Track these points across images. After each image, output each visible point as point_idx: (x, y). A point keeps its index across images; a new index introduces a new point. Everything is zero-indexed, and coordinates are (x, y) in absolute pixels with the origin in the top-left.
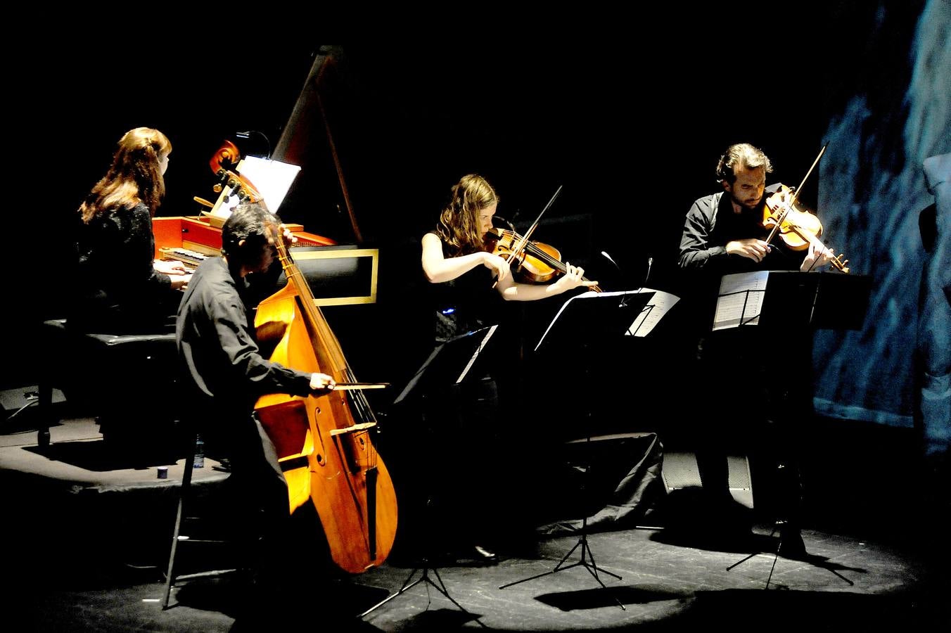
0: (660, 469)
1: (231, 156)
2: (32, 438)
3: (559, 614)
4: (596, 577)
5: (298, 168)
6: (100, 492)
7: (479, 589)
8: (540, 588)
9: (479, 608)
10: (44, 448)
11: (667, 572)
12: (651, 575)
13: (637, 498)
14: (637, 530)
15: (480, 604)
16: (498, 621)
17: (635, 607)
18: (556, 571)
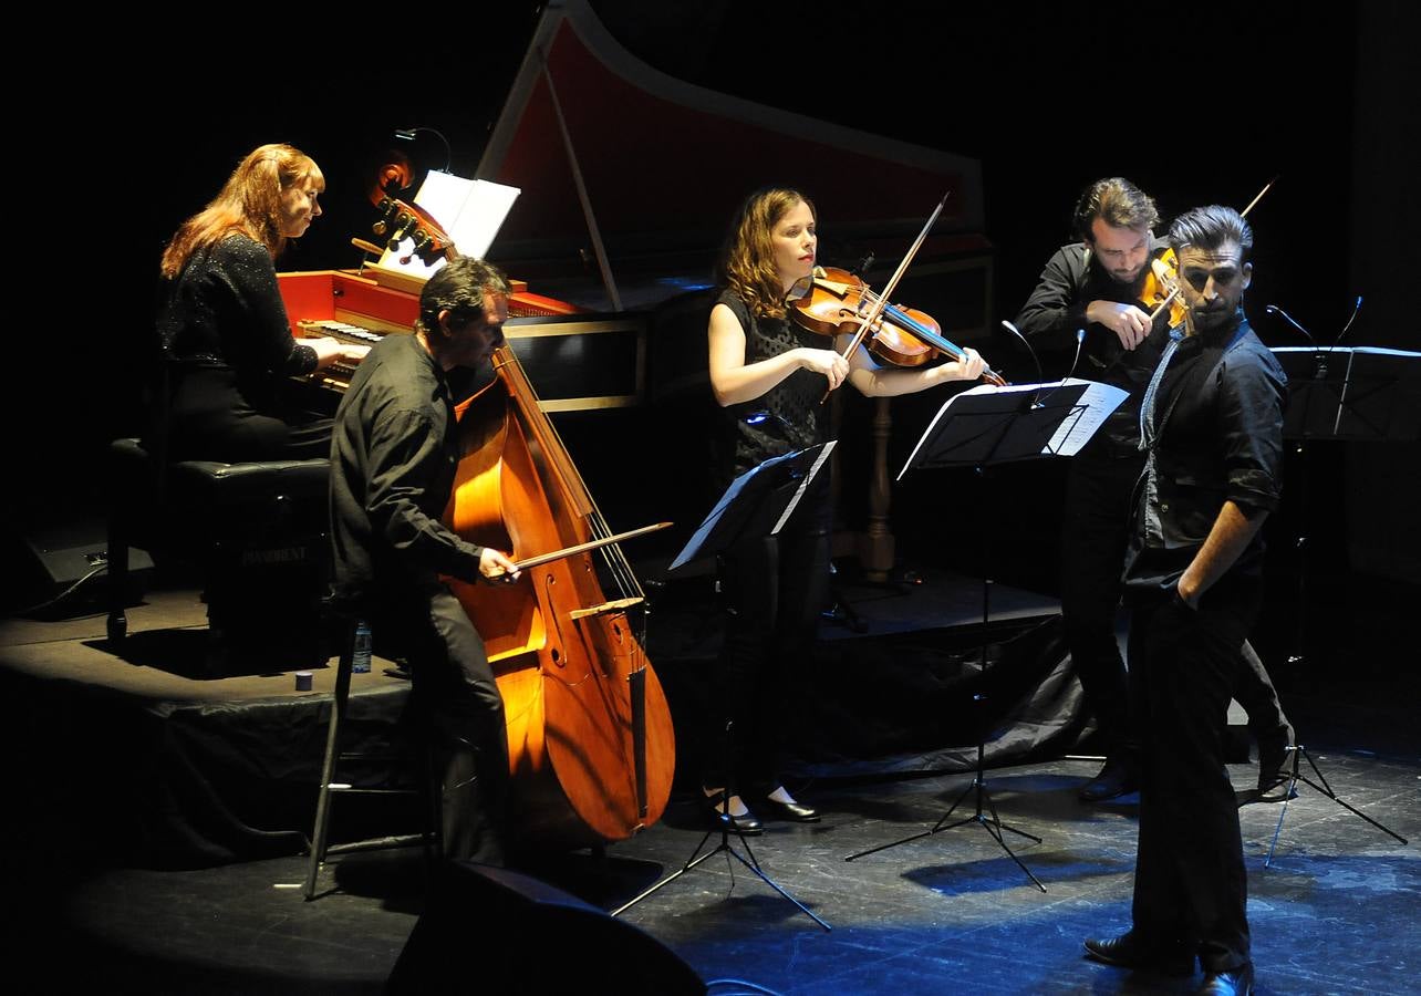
1: (402, 176)
2: (98, 627)
3: (941, 900)
4: (1000, 840)
5: (517, 191)
6: (204, 713)
7: (813, 863)
8: (911, 859)
9: (811, 893)
10: (117, 643)
12: (1088, 835)
13: (1067, 711)
14: (1067, 762)
15: (814, 886)
16: (843, 912)
17: (1062, 886)
18: (936, 830)
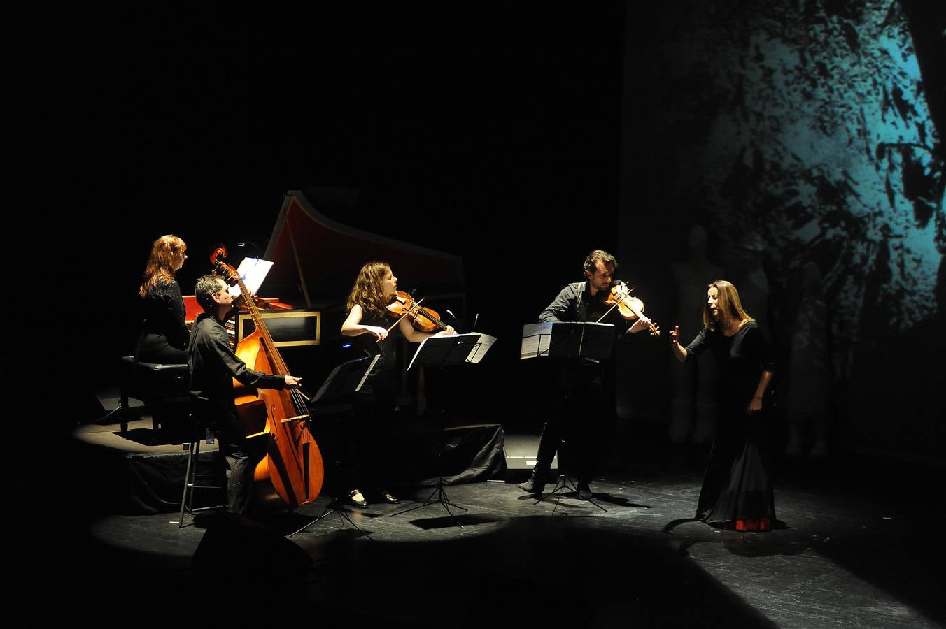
0: (502, 446)
2: (118, 428)
3: (421, 531)
4: (448, 509)
5: (273, 263)
6: (145, 457)
8: (415, 516)
9: (373, 528)
10: (125, 434)
11: (496, 506)
12: (486, 508)
13: (488, 463)
14: (487, 483)
15: (375, 526)
17: (470, 526)
18: (424, 505)
